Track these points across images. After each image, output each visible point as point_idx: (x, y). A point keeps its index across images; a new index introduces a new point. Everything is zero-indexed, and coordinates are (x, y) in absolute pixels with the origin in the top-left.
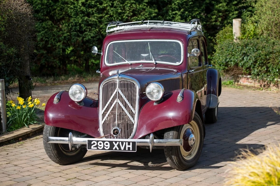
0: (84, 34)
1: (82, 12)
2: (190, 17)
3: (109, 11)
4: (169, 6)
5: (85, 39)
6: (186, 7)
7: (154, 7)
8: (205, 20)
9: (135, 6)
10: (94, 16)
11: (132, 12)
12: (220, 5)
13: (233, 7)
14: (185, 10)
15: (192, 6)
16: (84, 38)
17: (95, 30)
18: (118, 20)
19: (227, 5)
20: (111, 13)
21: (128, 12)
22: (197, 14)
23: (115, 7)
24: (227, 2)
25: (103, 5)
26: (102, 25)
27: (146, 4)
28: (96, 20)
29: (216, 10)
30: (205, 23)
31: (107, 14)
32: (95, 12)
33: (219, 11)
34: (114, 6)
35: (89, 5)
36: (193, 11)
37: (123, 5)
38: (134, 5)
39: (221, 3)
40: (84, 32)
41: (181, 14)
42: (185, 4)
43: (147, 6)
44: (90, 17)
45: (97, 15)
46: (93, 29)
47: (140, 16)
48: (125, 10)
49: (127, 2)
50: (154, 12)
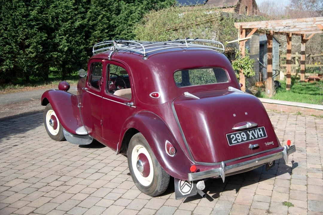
2: (74, 41)
3: (3, 34)
4: (56, 32)
6: (70, 33)
7: (44, 32)
8: (86, 44)
9: (27, 31)
11: (25, 36)
12: (96, 32)
13: (105, 34)
14: (70, 36)
15: (74, 32)
18: (13, 42)
19: (101, 33)
20: (5, 35)
21: (21, 35)
22: (79, 39)
23: (9, 31)
24: (101, 30)
27: (37, 30)
29: (93, 36)
30: (85, 46)
33: (95, 37)
34: (8, 29)
36: (76, 36)
37: (17, 29)
39: (96, 31)
41: (66, 38)
42: (69, 30)
47: (32, 39)
48: (18, 34)
49: (20, 27)
50: (44, 36)
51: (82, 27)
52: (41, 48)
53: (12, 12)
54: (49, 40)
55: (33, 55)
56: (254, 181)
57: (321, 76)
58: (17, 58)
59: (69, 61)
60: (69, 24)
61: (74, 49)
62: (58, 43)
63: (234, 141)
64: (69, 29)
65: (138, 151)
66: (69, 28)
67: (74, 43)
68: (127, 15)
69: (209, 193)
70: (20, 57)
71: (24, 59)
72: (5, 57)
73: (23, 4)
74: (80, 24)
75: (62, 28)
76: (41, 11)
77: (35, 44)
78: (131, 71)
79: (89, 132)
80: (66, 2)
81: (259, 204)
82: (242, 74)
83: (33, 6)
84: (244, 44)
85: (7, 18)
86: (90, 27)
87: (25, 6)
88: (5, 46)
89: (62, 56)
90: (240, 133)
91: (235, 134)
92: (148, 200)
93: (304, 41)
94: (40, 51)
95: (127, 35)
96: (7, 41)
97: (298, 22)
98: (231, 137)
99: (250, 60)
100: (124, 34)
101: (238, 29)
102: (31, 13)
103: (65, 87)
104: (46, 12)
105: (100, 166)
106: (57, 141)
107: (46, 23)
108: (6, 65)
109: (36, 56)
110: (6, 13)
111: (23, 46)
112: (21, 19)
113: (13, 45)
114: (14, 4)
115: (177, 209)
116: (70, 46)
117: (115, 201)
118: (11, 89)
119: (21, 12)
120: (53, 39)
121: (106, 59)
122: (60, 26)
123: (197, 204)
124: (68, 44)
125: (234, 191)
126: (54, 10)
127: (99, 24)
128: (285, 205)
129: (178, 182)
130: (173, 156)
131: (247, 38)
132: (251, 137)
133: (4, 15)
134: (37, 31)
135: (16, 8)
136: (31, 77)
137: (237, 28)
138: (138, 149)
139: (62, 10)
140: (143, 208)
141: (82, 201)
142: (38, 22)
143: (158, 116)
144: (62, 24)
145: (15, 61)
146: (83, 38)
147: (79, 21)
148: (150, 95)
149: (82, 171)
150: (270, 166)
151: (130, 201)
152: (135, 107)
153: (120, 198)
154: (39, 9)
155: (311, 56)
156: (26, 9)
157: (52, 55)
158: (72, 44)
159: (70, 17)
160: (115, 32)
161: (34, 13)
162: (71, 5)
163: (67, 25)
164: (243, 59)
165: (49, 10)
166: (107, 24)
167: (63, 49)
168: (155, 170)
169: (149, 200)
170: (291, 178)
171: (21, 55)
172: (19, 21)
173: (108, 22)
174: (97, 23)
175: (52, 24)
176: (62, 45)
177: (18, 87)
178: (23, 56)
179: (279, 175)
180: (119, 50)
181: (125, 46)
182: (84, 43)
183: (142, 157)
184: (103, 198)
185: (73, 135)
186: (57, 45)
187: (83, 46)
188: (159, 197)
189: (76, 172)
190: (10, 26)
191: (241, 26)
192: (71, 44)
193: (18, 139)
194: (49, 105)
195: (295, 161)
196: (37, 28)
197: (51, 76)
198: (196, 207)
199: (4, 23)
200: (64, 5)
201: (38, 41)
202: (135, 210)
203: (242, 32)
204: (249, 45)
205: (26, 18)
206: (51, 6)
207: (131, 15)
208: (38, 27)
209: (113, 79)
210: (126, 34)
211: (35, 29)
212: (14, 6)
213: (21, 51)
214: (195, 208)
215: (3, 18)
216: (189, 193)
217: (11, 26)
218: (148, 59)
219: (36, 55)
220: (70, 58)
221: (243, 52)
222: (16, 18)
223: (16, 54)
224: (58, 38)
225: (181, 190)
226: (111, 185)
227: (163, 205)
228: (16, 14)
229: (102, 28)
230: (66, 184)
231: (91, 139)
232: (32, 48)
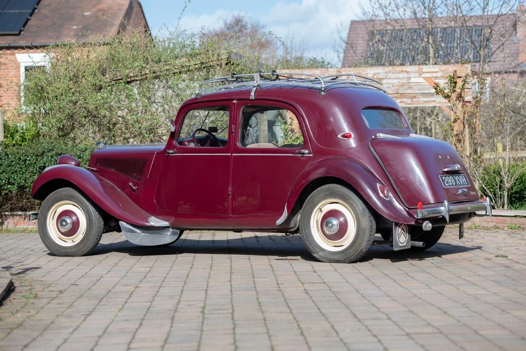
63: (446, 184)
65: (321, 210)
79: (171, 223)
90: (449, 176)
91: (446, 177)
97: (393, 73)
121: (239, 100)
129: (396, 229)
130: (388, 199)
132: (458, 183)
148: (339, 136)
152: (312, 155)
185: (140, 231)
216: (405, 244)
218: (327, 94)
225: (399, 238)
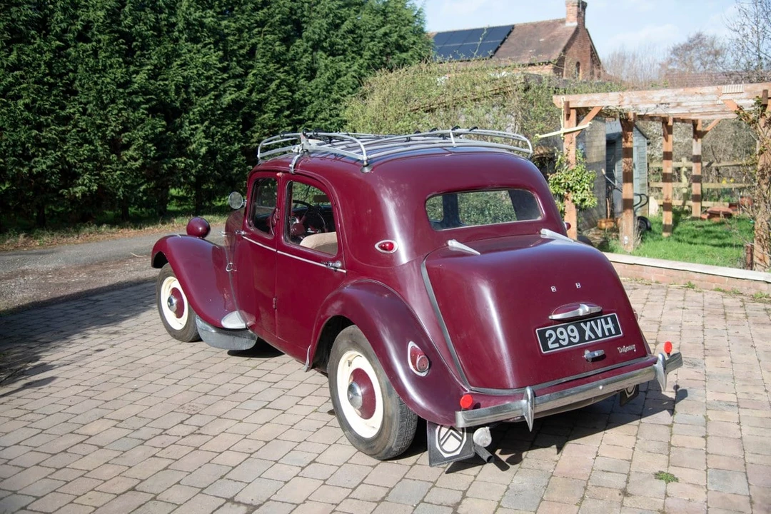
0: (33, 161)
1: (27, 121)
2: (219, 134)
3: (79, 122)
4: (185, 116)
5: (34, 170)
6: (213, 118)
7: (159, 117)
8: (244, 141)
9: (126, 115)
10: (52, 129)
11: (121, 124)
12: (266, 116)
13: (284, 120)
14: (212, 123)
15: (221, 116)
16: (33, 167)
17: (54, 155)
18: (97, 138)
19: (275, 117)
20: (82, 124)
21: (114, 124)
22: (231, 130)
23: (90, 115)
24: (275, 112)
25: (68, 110)
26: (66, 145)
27: (145, 112)
28: (54, 136)
29: (259, 124)
30: (242, 144)
31: (75, 126)
32: (52, 121)
33: (263, 126)
34: (87, 113)
35: (39, 108)
36: (224, 125)
37: (105, 112)
38: (124, 113)
39: (265, 113)
40: (33, 158)
41: (205, 128)
42: (210, 113)
43: (148, 115)
44: (42, 132)
45: (57, 128)
46: (49, 152)
47: (136, 132)
48: (109, 121)
49: (112, 107)
50: (160, 124)
51: (236, 104)
52: (153, 148)
53: (98, 78)
54: (169, 133)
55: (137, 164)
56: (595, 428)
57: (734, 208)
58: (105, 169)
59: (209, 175)
60: (210, 99)
61: (221, 151)
62: (187, 138)
63: (552, 343)
64: (212, 109)
65: (350, 363)
66: (210, 107)
67: (219, 139)
68: (329, 79)
69: (500, 454)
70: (111, 168)
71: (118, 172)
72: (80, 167)
73: (118, 61)
74: (233, 100)
75: (196, 108)
76: (154, 75)
77: (141, 142)
78: (336, 195)
79: (248, 323)
80: (205, 56)
81: (605, 477)
82: (570, 201)
83: (138, 64)
84: (574, 139)
85: (87, 89)
86: (252, 104)
87: (123, 65)
88: (81, 145)
89: (196, 166)
90: (566, 328)
91: (555, 330)
92: (372, 466)
93: (698, 135)
94: (150, 156)
95: (329, 122)
96: (85, 136)
97: (685, 96)
98: (547, 335)
99: (587, 173)
100: (323, 119)
101: (561, 109)
102: (135, 78)
103: (200, 229)
104: (165, 77)
105: (271, 394)
106: (183, 341)
107: (164, 98)
108: (83, 184)
109: (143, 166)
110: (84, 79)
111: (116, 146)
112: (115, 92)
113: (98, 143)
114: (101, 61)
115: (433, 487)
116: (212, 145)
117: (303, 468)
118: (91, 233)
119: (115, 78)
120: (178, 130)
121: (284, 172)
122: (192, 104)
123: (475, 476)
124: (207, 141)
125: (553, 449)
126: (180, 71)
127: (272, 99)
128: (660, 479)
129: (434, 431)
130: (423, 374)
131: (580, 127)
132: (589, 336)
133: (80, 84)
134: (146, 114)
135: (104, 69)
136: (132, 210)
137: (558, 106)
138: (350, 359)
139: (197, 71)
140: (362, 483)
141: (234, 468)
142: (148, 97)
143: (392, 290)
144: (196, 99)
145: (101, 177)
146: (238, 129)
147: (230, 94)
148: (377, 246)
149: (235, 404)
150: (628, 396)
151: (333, 469)
152: (345, 271)
153: (314, 461)
154: (151, 70)
155: (714, 165)
156: (124, 70)
157: (174, 164)
158: (217, 140)
159: (212, 85)
160: (305, 116)
161: (140, 79)
162: (215, 62)
163: (207, 101)
164: (573, 171)
165: (171, 73)
166: (287, 99)
167: (197, 152)
168: (386, 405)
169: (374, 467)
170: (673, 422)
171: (113, 163)
172: (110, 94)
173: (290, 94)
174: (268, 97)
175: (177, 100)
176: (195, 142)
177: (105, 229)
178: (118, 166)
179: (647, 416)
180: (313, 153)
181: (324, 144)
182: (240, 137)
183: (359, 376)
184: (277, 462)
185: (215, 329)
186: (186, 142)
187: (238, 144)
188: (395, 461)
189: (222, 407)
190: (91, 105)
191: (567, 103)
192: (213, 141)
193: (105, 336)
194: (168, 267)
195: (680, 386)
196: (146, 109)
197: (172, 207)
198: (472, 483)
199: (80, 100)
200: (200, 60)
201: (147, 136)
202: (344, 488)
203: (568, 116)
204: (585, 142)
205: (125, 89)
206: (175, 64)
207: (337, 79)
208: (147, 106)
209: (299, 214)
210: (326, 120)
211: (141, 110)
212: (100, 64)
213: (114, 155)
214: (470, 485)
215: (79, 89)
216: (458, 453)
217: (94, 106)
218: (372, 170)
219: (142, 163)
220: (210, 170)
221: (572, 157)
222: (104, 89)
223: (102, 163)
224: (187, 128)
225: (441, 446)
226: (294, 435)
227: (404, 478)
228: (105, 81)
229: (277, 107)
230: (202, 431)
231: (253, 338)
232: (135, 150)
